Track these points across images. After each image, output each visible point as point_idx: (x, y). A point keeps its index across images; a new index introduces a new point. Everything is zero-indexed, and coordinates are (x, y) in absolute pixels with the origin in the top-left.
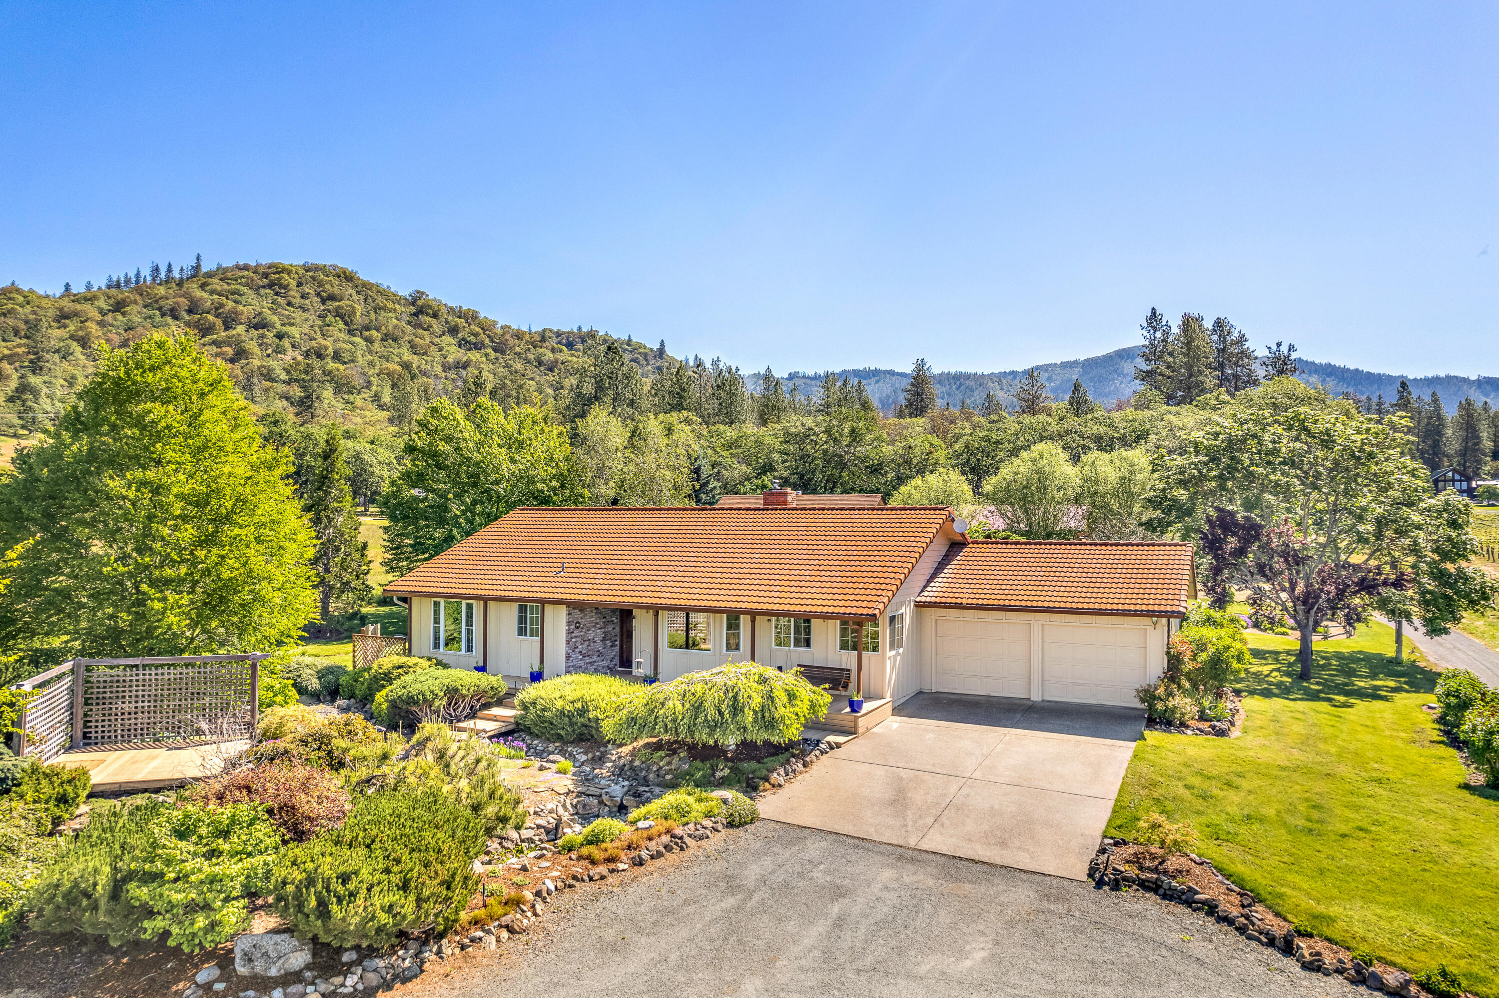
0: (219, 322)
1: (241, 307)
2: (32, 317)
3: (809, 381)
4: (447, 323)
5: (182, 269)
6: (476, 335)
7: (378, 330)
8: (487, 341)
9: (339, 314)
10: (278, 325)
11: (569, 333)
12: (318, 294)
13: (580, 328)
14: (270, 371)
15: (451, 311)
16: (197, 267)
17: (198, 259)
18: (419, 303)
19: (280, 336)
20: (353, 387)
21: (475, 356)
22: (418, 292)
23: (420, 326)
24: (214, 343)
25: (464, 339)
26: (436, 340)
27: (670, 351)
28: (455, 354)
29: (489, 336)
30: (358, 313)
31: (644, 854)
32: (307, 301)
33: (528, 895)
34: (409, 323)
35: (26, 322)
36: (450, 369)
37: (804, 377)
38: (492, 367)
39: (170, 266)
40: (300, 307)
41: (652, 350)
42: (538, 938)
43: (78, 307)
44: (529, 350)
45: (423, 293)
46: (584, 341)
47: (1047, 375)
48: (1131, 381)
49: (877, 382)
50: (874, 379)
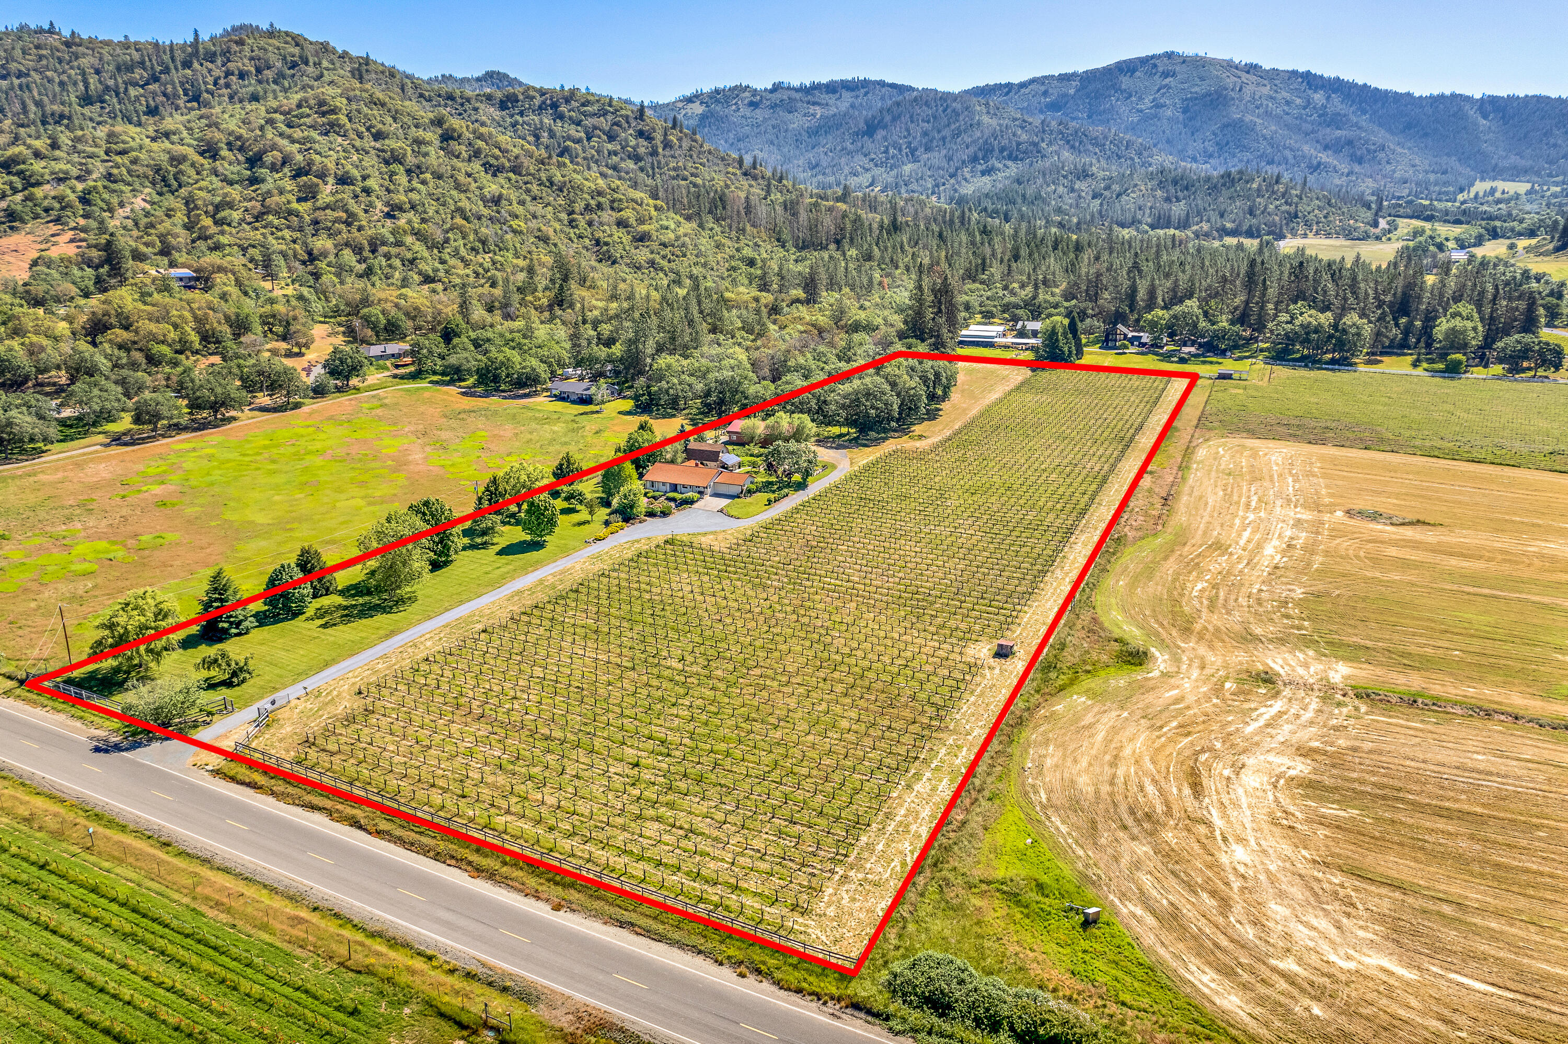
3: (793, 94)
10: (359, 178)
11: (552, 91)
12: (369, 131)
21: (502, 184)
26: (469, 169)
28: (488, 185)
29: (506, 158)
32: (365, 142)
37: (789, 88)
38: (517, 194)
46: (567, 101)
47: (1043, 88)
48: (1127, 98)
49: (866, 94)
50: (863, 91)
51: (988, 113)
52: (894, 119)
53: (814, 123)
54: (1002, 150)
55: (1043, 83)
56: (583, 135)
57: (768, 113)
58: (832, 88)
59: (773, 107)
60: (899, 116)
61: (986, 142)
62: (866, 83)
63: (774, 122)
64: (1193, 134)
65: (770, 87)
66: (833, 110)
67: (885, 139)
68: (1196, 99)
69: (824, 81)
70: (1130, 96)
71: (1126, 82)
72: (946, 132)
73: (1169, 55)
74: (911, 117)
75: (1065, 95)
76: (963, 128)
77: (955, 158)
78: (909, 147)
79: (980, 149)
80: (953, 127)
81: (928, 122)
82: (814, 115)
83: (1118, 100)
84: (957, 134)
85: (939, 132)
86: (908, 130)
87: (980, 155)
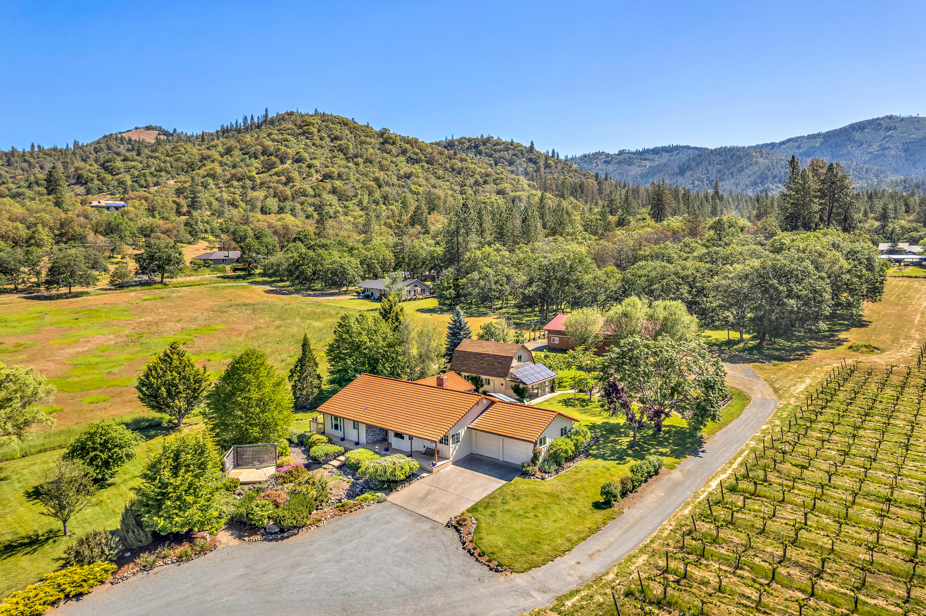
0: (278, 161)
1: (288, 150)
2: (189, 160)
3: (632, 156)
4: (401, 147)
5: (258, 118)
6: (416, 154)
7: (362, 157)
8: (423, 158)
9: (341, 149)
10: (308, 159)
11: (475, 139)
12: (329, 136)
13: (482, 136)
14: (305, 191)
15: (403, 139)
16: (266, 116)
17: (266, 110)
18: (385, 136)
19: (309, 166)
20: (348, 196)
21: (416, 169)
22: (384, 129)
23: (384, 151)
24: (276, 174)
25: (410, 157)
26: (394, 159)
27: (537, 148)
28: (405, 168)
29: (423, 154)
30: (351, 147)
31: (353, 510)
32: (323, 142)
33: (323, 519)
34: (379, 149)
35: (187, 163)
36: (402, 178)
37: (629, 153)
38: (425, 174)
39: (252, 116)
40: (320, 146)
41: (526, 147)
42: (322, 528)
43: (210, 153)
44: (447, 161)
45: (387, 130)
46: (484, 144)
47: (796, 144)
48: (859, 146)
49: (678, 154)
50: (676, 152)
51: (762, 157)
52: (698, 164)
53: (645, 170)
54: (774, 177)
55: (797, 141)
56: (493, 162)
57: (615, 167)
58: (656, 151)
59: (619, 163)
60: (701, 163)
61: (762, 173)
62: (677, 148)
63: (619, 171)
64: (914, 165)
65: (617, 152)
66: (657, 163)
67: (692, 176)
68: (914, 142)
69: (651, 147)
70: (862, 144)
71: (858, 135)
72: (734, 169)
73: (890, 118)
74: (709, 162)
75: (814, 147)
76: (745, 166)
77: (741, 184)
78: (708, 180)
79: (758, 177)
80: (738, 166)
81: (721, 164)
82: (645, 166)
83: (852, 147)
84: (742, 169)
85: (728, 170)
86: (707, 170)
87: (759, 181)
